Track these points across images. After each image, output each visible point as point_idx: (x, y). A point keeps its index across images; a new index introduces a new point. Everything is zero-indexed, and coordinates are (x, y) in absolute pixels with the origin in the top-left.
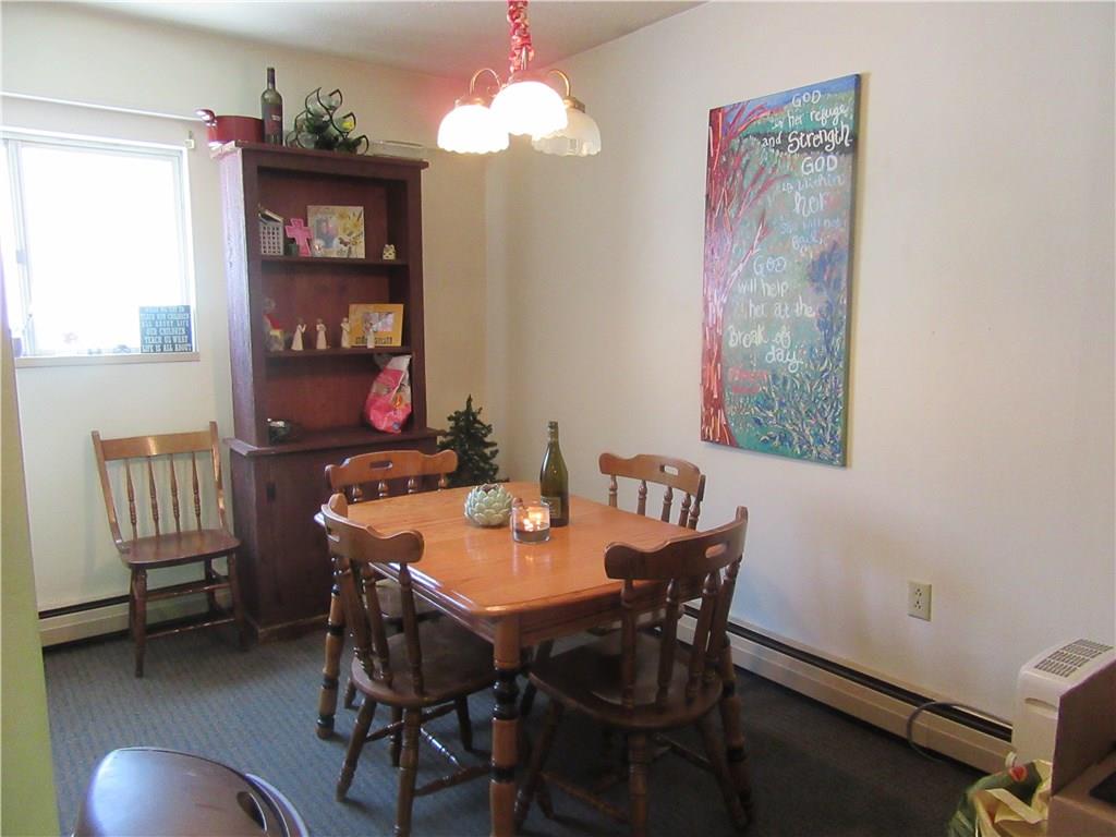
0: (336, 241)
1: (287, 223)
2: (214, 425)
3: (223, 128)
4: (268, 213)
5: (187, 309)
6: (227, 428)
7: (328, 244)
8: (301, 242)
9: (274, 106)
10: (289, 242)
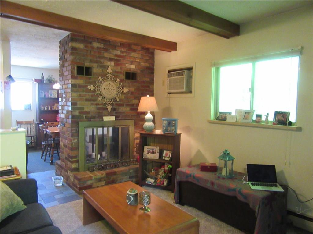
0: (53, 95)
1: (45, 93)
2: (33, 120)
3: (36, 80)
4: (42, 91)
5: (30, 104)
6: (35, 120)
7: (51, 95)
8: (47, 95)
9: (43, 78)
10: (45, 95)
